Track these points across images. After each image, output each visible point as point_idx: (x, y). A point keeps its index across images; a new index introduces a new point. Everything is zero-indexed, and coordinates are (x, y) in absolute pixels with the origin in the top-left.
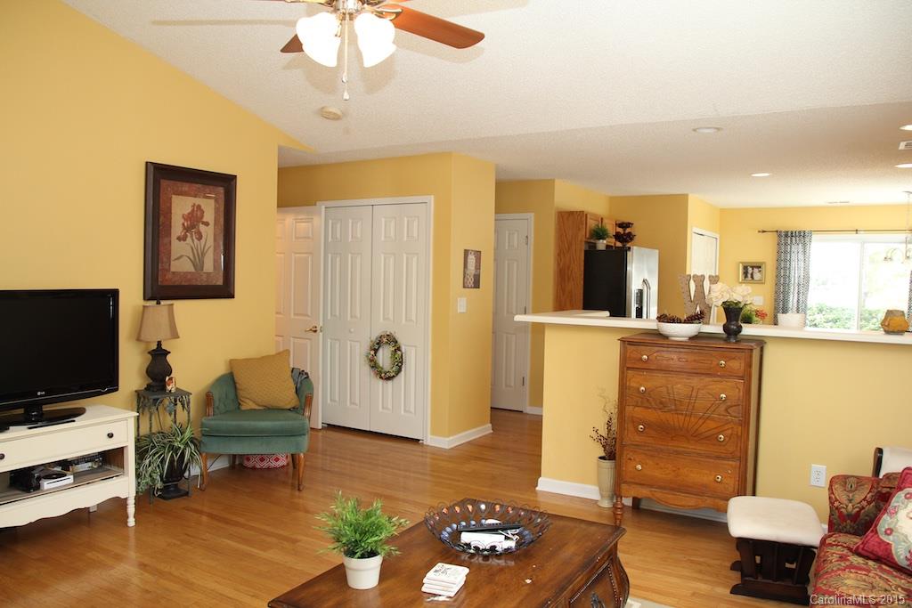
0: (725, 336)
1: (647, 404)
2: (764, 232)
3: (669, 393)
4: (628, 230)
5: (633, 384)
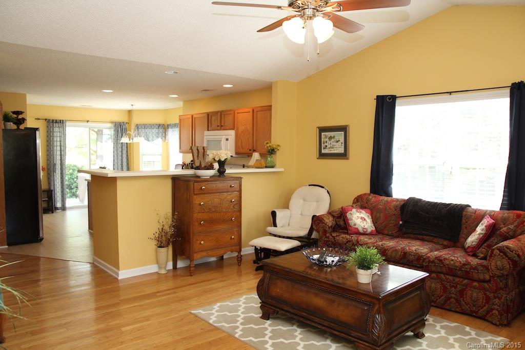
0: (218, 174)
1: (203, 211)
2: (39, 119)
3: (212, 203)
4: (20, 117)
5: (197, 202)
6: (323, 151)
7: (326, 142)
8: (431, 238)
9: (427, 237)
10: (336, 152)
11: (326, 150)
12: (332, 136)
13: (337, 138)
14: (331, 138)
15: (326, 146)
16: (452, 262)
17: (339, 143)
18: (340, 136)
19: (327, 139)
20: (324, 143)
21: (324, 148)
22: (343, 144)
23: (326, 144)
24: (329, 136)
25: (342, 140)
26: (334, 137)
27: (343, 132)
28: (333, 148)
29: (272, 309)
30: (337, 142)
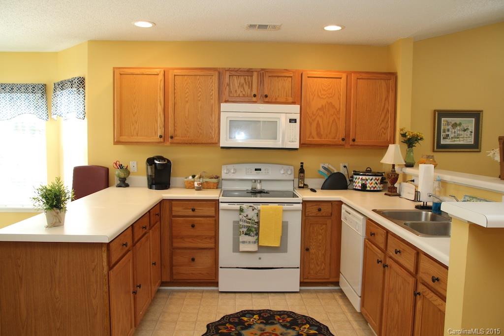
6: (443, 142)
7: (448, 130)
10: (461, 143)
11: (447, 140)
12: (458, 123)
13: (464, 126)
14: (455, 125)
15: (448, 135)
17: (468, 133)
18: (470, 123)
19: (450, 127)
20: (444, 131)
21: (444, 138)
22: (473, 134)
23: (447, 133)
24: (453, 123)
25: (472, 128)
26: (460, 124)
27: (474, 119)
28: (458, 138)
30: (465, 130)
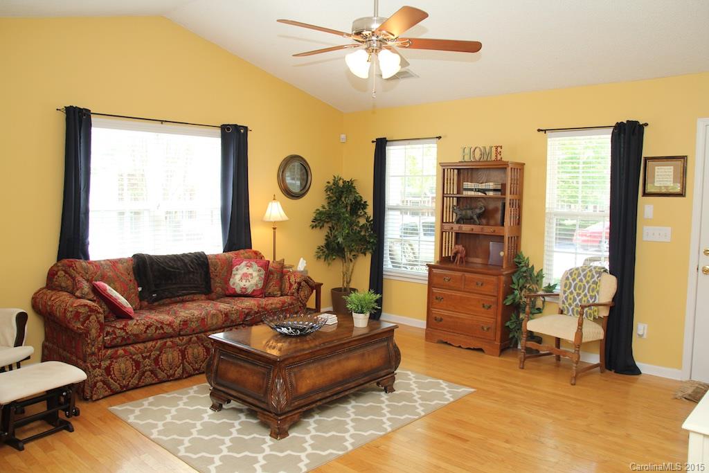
8: (191, 296)
9: (188, 296)
16: (273, 306)
29: (294, 414)
